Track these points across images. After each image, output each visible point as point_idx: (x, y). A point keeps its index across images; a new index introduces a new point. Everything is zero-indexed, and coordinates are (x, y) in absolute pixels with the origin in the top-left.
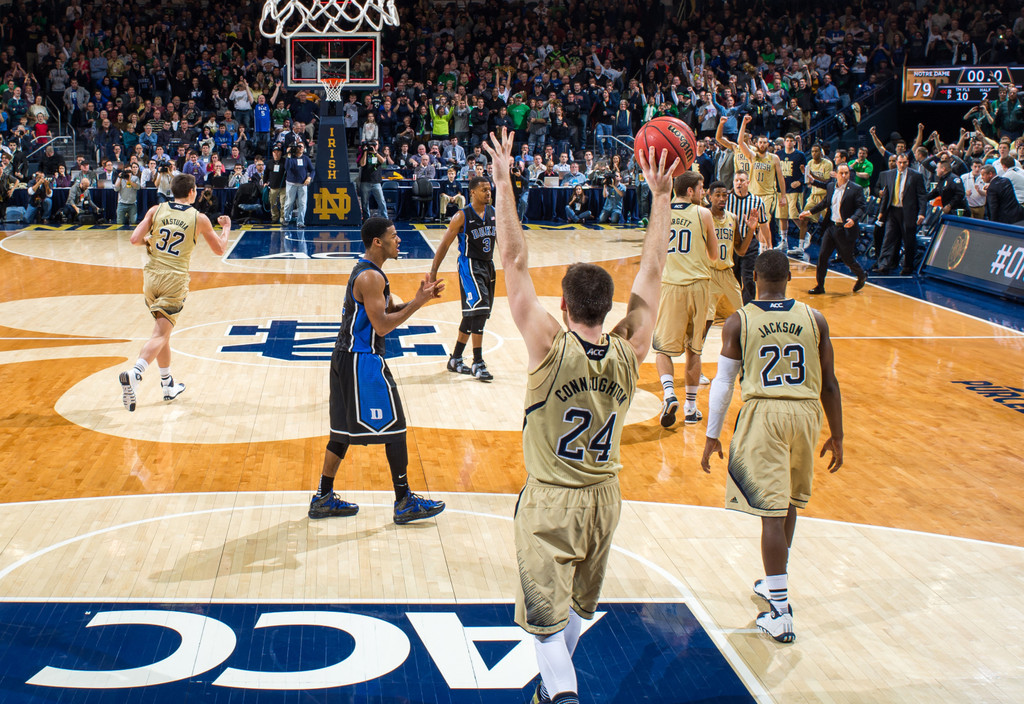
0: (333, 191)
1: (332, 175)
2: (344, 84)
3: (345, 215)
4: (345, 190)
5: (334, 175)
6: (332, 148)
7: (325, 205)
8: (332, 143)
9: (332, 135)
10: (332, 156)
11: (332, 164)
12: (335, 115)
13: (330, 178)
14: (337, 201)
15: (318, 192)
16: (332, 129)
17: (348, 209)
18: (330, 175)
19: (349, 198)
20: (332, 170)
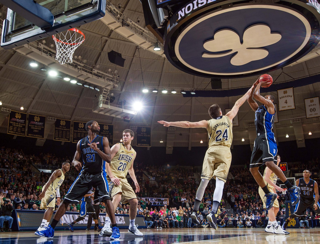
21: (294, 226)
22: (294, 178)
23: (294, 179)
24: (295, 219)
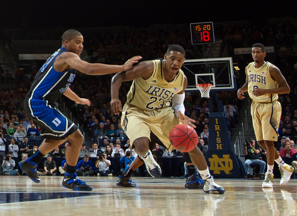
0: (220, 157)
1: (219, 147)
2: (211, 87)
3: (230, 171)
4: (228, 156)
5: (220, 147)
6: (218, 130)
7: (216, 165)
8: (217, 128)
9: (217, 123)
10: (218, 136)
11: (219, 140)
12: (218, 111)
13: (218, 148)
14: (224, 163)
15: (211, 157)
16: (217, 120)
17: (231, 168)
18: (218, 147)
19: (231, 161)
20: (219, 144)
21: (227, 172)
22: (230, 59)
23: (228, 61)
24: (231, 158)
